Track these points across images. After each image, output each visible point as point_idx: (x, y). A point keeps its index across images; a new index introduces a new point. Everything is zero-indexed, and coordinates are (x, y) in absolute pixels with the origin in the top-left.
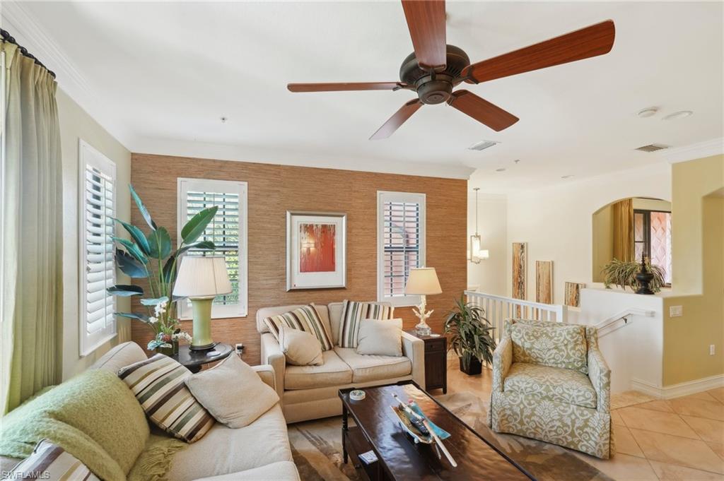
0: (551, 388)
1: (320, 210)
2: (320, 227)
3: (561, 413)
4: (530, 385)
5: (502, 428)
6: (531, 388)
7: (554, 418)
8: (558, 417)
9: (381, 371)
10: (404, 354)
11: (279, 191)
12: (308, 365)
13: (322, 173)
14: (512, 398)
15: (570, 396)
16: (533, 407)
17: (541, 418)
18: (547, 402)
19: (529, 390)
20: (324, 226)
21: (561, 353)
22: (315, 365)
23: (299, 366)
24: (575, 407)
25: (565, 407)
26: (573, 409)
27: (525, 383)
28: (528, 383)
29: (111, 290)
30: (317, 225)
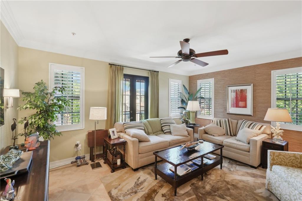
0: (289, 177)
1: (240, 84)
2: (240, 90)
3: (291, 193)
4: (281, 172)
5: (268, 188)
6: (281, 173)
7: (287, 193)
8: (289, 194)
9: (234, 145)
10: (249, 144)
11: (224, 79)
12: (211, 135)
13: (241, 69)
14: (272, 175)
15: (296, 185)
16: (279, 183)
17: (282, 190)
18: (286, 184)
19: (280, 174)
20: (242, 90)
21: (297, 160)
22: (214, 136)
23: (208, 134)
24: (298, 192)
25: (292, 190)
26: (296, 193)
27: (279, 170)
28: (280, 171)
29: (179, 108)
30: (238, 90)
